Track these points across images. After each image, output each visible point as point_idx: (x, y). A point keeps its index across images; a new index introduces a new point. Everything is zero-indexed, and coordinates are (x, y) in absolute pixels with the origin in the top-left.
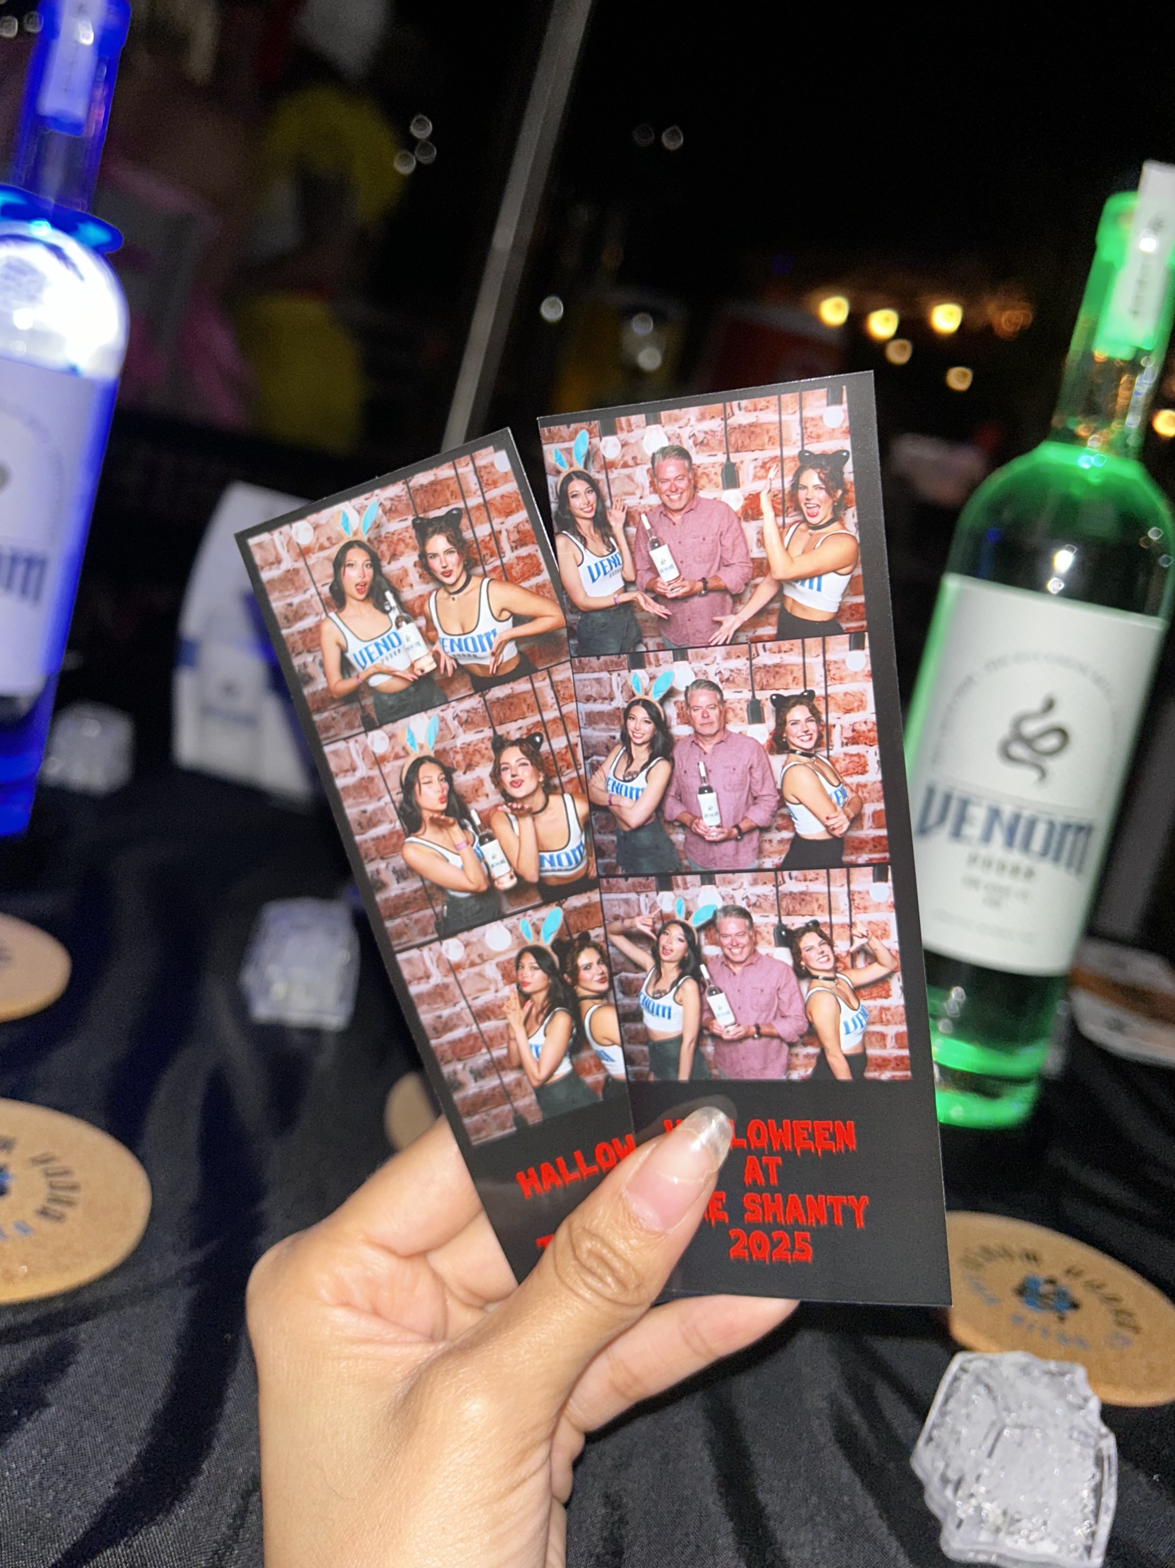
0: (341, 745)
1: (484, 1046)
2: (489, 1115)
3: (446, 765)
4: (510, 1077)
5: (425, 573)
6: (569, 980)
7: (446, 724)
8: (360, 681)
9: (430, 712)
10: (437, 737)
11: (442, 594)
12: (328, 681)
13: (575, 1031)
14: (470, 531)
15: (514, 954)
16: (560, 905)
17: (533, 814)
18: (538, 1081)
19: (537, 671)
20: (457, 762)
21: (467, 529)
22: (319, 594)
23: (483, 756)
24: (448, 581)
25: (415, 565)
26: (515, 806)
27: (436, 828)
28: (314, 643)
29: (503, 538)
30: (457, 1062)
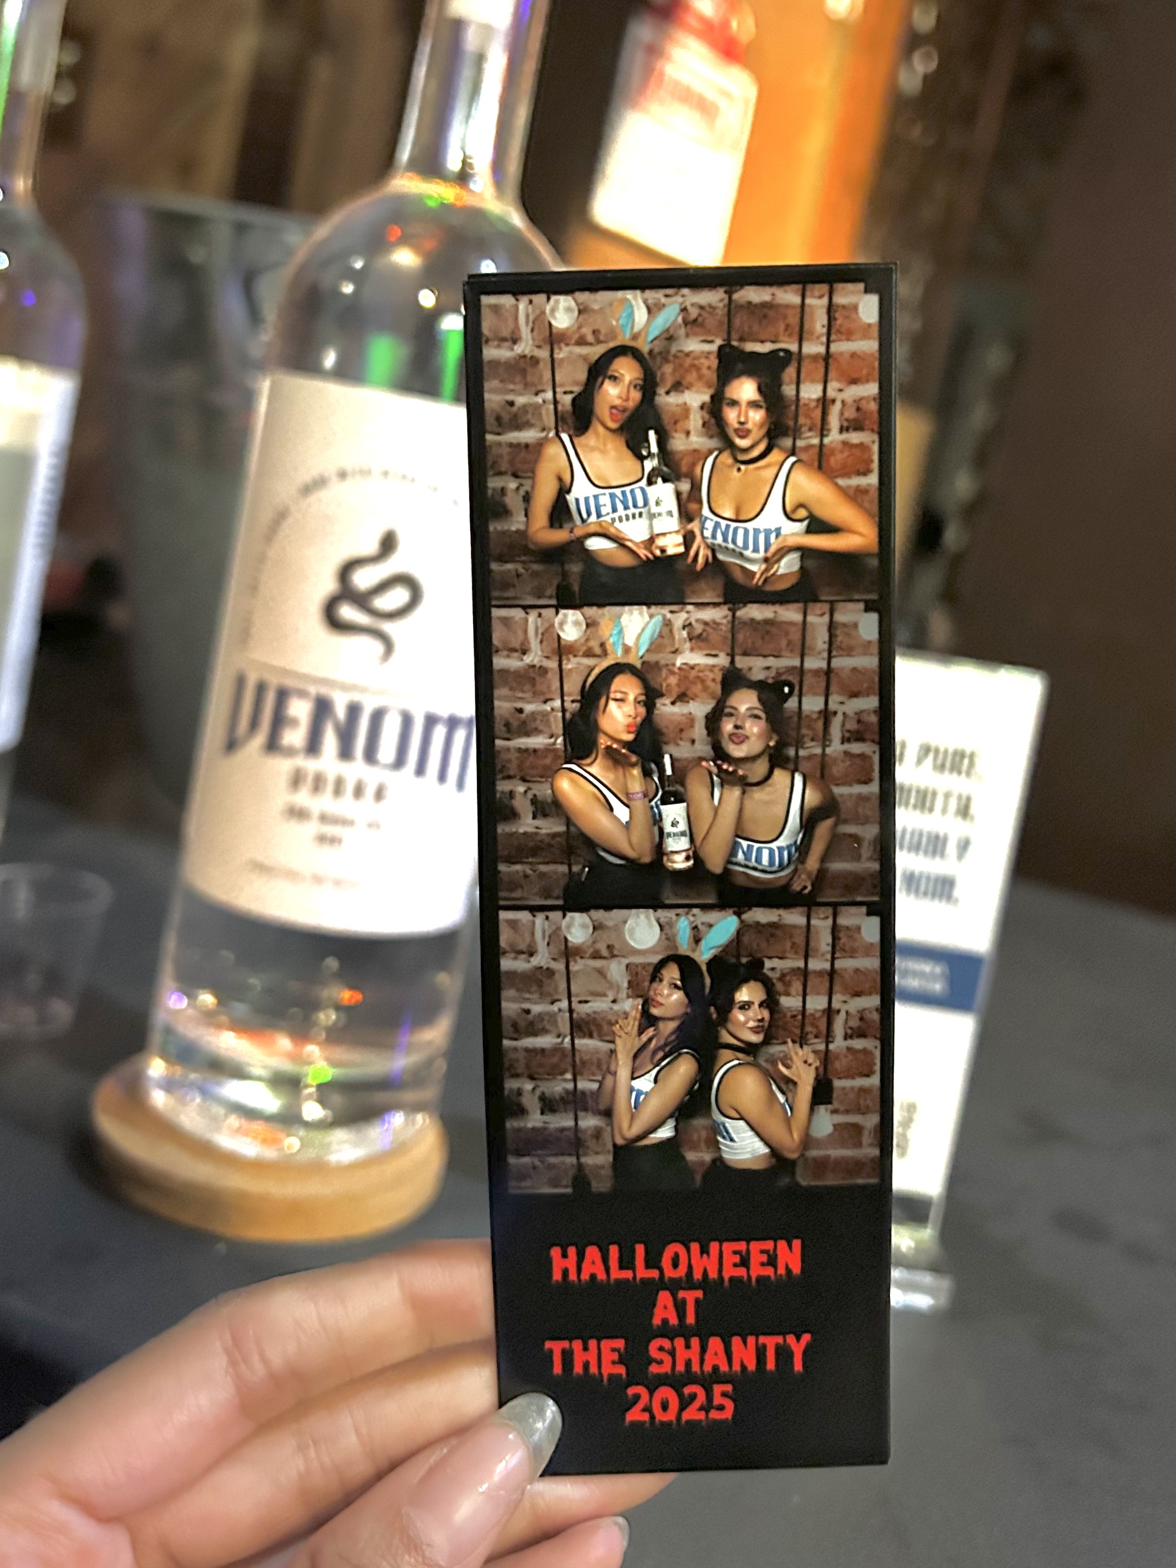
0: (517, 614)
1: (570, 1069)
2: (543, 1162)
3: (653, 684)
4: (589, 1122)
5: (713, 421)
6: (714, 1016)
7: (671, 631)
8: (573, 536)
9: (654, 609)
10: (651, 644)
11: (726, 458)
12: (527, 523)
13: (696, 1087)
14: (794, 387)
15: (655, 959)
16: (738, 914)
17: (745, 784)
18: (625, 1139)
19: (816, 600)
20: (668, 685)
21: (790, 383)
22: (555, 402)
23: (705, 689)
24: (742, 443)
25: (702, 407)
26: (725, 767)
27: (610, 763)
28: (526, 467)
29: (835, 411)
30: (528, 1080)
